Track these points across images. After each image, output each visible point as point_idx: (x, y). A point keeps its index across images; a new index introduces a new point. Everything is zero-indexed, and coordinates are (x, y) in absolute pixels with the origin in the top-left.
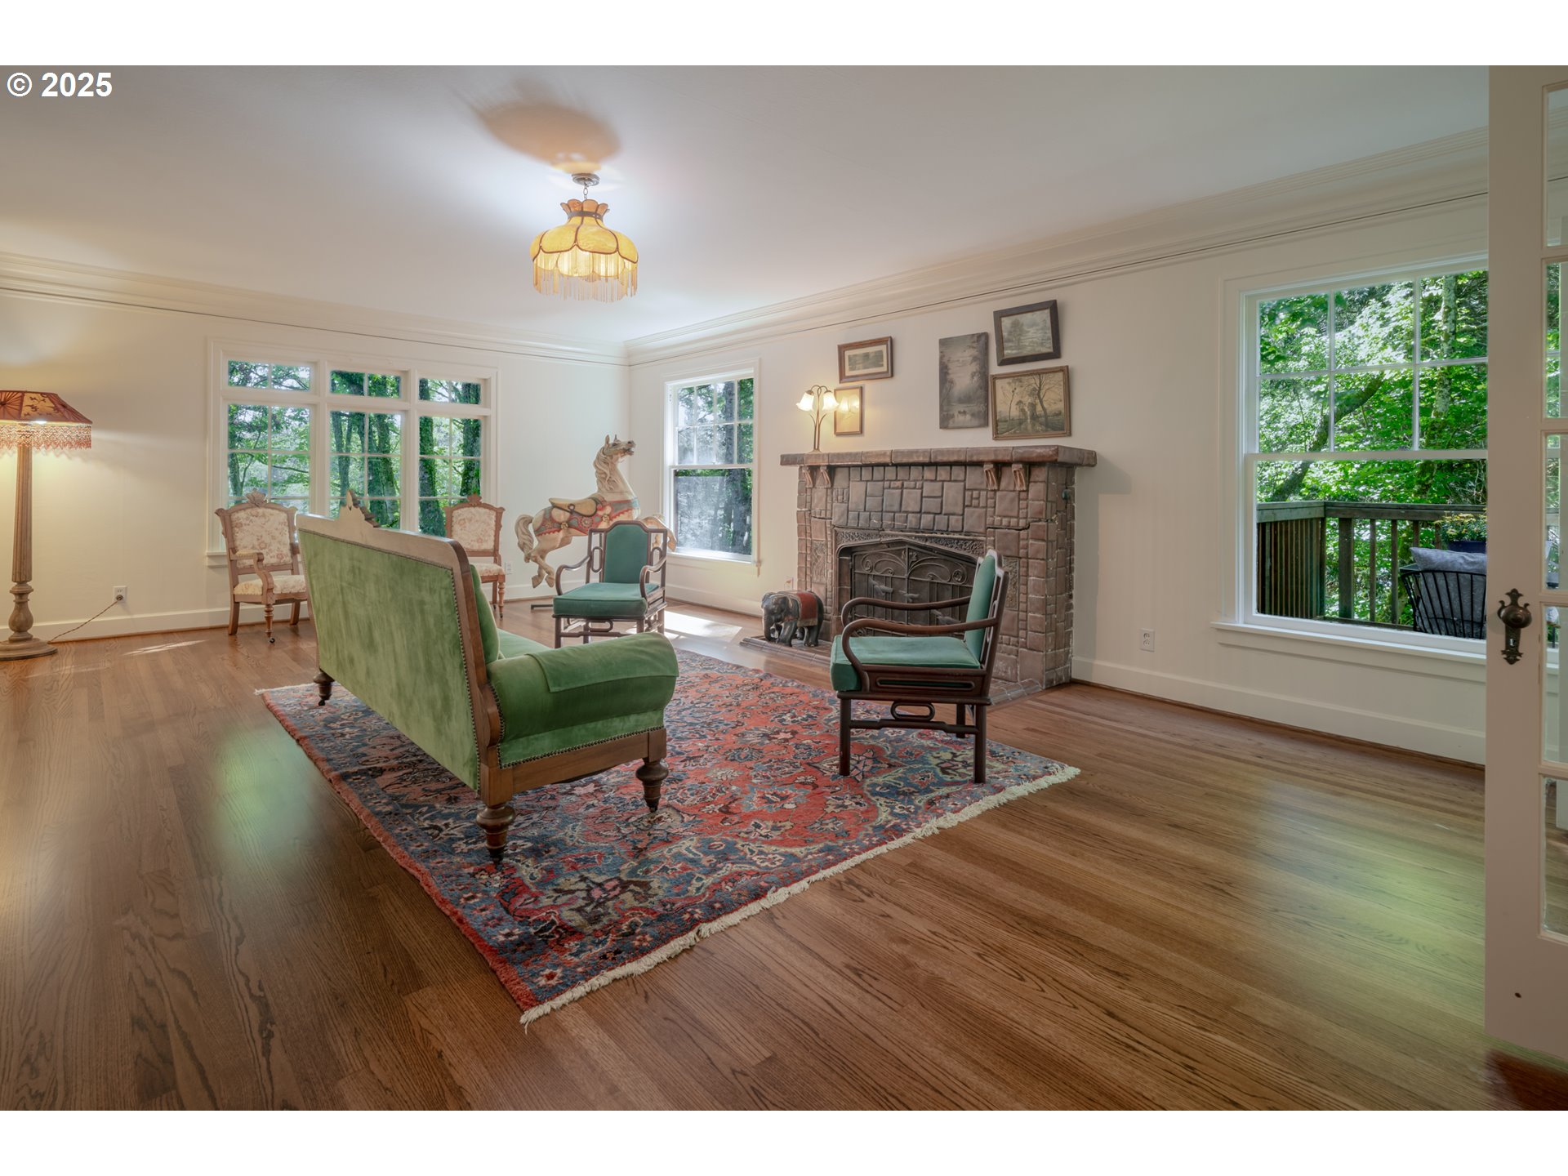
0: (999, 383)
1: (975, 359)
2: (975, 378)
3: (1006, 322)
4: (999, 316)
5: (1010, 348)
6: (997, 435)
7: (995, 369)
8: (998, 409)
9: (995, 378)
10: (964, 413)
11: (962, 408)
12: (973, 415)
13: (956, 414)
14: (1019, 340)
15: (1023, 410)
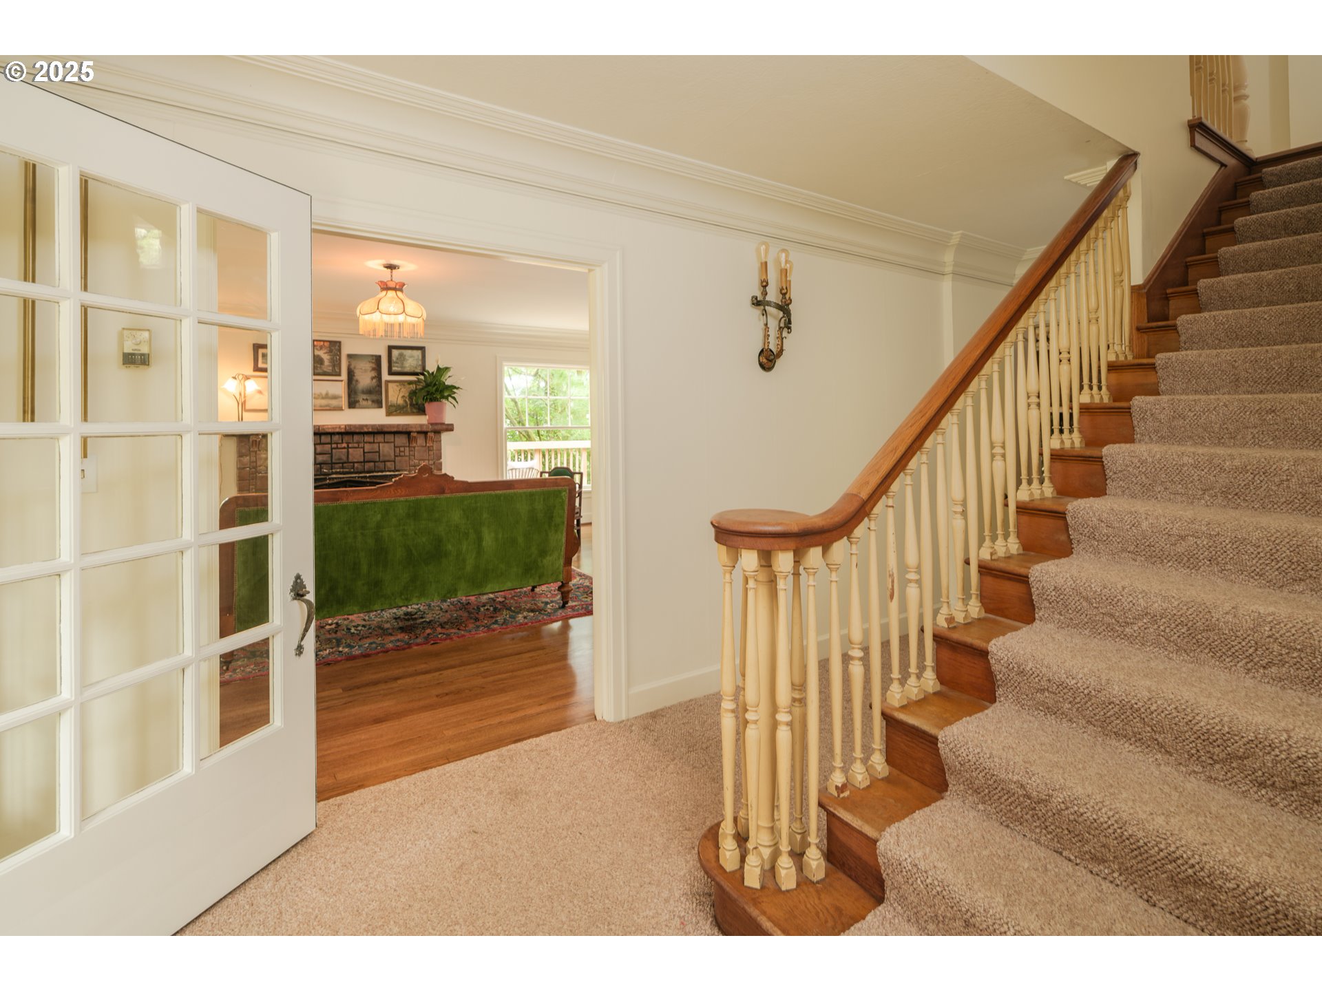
0: (390, 385)
1: (373, 369)
2: (374, 381)
3: (395, 353)
4: (390, 348)
5: (397, 367)
6: (389, 414)
7: (385, 376)
8: (390, 399)
9: (387, 382)
10: (367, 400)
11: (365, 397)
12: (373, 401)
13: (361, 400)
14: (402, 364)
15: (405, 401)
